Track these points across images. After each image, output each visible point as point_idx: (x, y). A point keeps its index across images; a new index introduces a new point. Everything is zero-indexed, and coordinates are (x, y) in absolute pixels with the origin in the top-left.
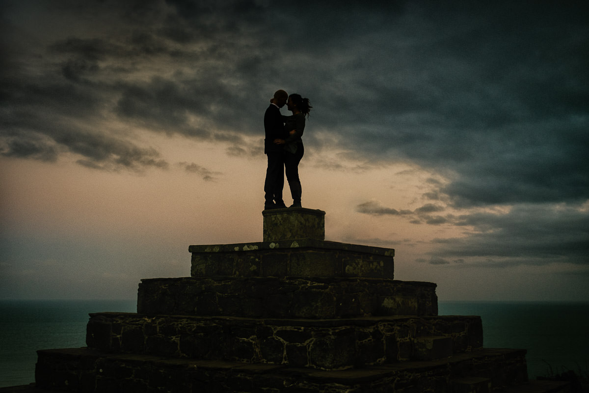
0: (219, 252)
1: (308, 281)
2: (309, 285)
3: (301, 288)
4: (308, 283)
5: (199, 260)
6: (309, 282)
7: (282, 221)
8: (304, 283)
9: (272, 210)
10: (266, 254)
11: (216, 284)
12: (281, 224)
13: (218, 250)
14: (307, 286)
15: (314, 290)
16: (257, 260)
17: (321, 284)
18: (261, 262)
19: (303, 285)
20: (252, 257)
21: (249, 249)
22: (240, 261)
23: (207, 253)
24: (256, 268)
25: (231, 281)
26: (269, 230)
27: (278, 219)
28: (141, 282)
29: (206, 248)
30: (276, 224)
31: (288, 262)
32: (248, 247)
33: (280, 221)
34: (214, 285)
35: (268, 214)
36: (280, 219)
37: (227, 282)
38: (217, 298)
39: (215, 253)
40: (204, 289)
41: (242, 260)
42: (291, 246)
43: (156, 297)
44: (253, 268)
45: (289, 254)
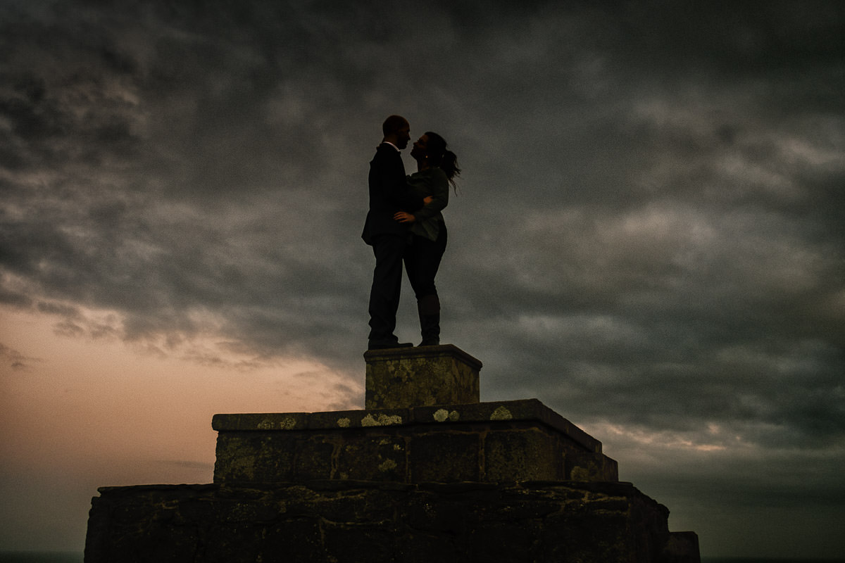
0: (295, 430)
1: (583, 492)
2: (585, 500)
3: (563, 507)
4: (583, 496)
5: (239, 448)
6: (587, 494)
7: (412, 374)
8: (571, 496)
9: (390, 350)
10: (421, 435)
11: (319, 498)
12: (410, 380)
13: (292, 424)
14: (581, 502)
15: (602, 512)
16: (397, 447)
17: (619, 499)
18: (408, 453)
19: (569, 501)
20: (383, 442)
21: (376, 423)
22: (351, 450)
23: (262, 431)
24: (395, 465)
25: (363, 492)
26: (380, 392)
27: (404, 369)
28: (99, 495)
29: (261, 422)
30: (399, 380)
31: (482, 452)
32: (376, 419)
33: (408, 374)
34: (316, 501)
35: (378, 358)
36: (408, 368)
37: (350, 494)
38: (322, 531)
39: (284, 431)
40: (283, 510)
41: (356, 448)
42: (493, 417)
43: (141, 531)
44: (390, 464)
45: (484, 435)
